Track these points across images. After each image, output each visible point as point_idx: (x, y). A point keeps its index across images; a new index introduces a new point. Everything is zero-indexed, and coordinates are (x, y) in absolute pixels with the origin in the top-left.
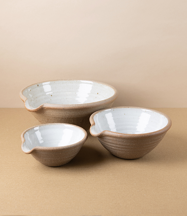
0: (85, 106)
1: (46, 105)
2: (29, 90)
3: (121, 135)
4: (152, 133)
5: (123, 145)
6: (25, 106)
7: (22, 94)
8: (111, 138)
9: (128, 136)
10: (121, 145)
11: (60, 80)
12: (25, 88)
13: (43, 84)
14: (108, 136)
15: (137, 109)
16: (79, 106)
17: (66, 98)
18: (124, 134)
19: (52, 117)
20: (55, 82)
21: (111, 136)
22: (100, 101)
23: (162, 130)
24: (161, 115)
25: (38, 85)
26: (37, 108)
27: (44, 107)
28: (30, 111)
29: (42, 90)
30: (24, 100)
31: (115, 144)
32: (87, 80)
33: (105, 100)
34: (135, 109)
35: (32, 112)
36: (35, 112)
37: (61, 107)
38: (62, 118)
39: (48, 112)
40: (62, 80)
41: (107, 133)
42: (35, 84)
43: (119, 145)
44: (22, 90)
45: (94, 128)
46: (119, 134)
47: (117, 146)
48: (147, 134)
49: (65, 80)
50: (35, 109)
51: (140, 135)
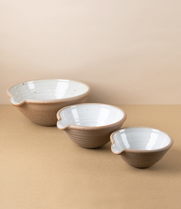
0: (61, 101)
1: (29, 101)
2: (15, 88)
3: (84, 128)
4: (110, 125)
5: (85, 137)
6: (11, 101)
7: (8, 91)
8: (75, 131)
9: (90, 128)
10: (84, 136)
11: (42, 79)
12: (12, 86)
13: (28, 83)
14: (73, 129)
15: (97, 105)
16: (56, 101)
17: (48, 95)
18: (86, 127)
19: (34, 111)
20: (39, 81)
21: (75, 129)
22: (74, 97)
23: (118, 122)
24: (118, 109)
25: (23, 84)
26: (20, 103)
27: (26, 102)
28: (14, 105)
29: (27, 88)
30: (10, 97)
31: (79, 136)
32: (65, 79)
33: (79, 96)
34: (96, 105)
35: (16, 106)
36: (19, 106)
37: (41, 102)
38: (43, 111)
39: (30, 106)
40: (45, 79)
41: (72, 126)
42: (21, 83)
43: (83, 136)
44: (9, 88)
45: (61, 123)
46: (82, 127)
47: (80, 137)
48: (106, 126)
49: (47, 79)
50: (19, 104)
51: (100, 127)
